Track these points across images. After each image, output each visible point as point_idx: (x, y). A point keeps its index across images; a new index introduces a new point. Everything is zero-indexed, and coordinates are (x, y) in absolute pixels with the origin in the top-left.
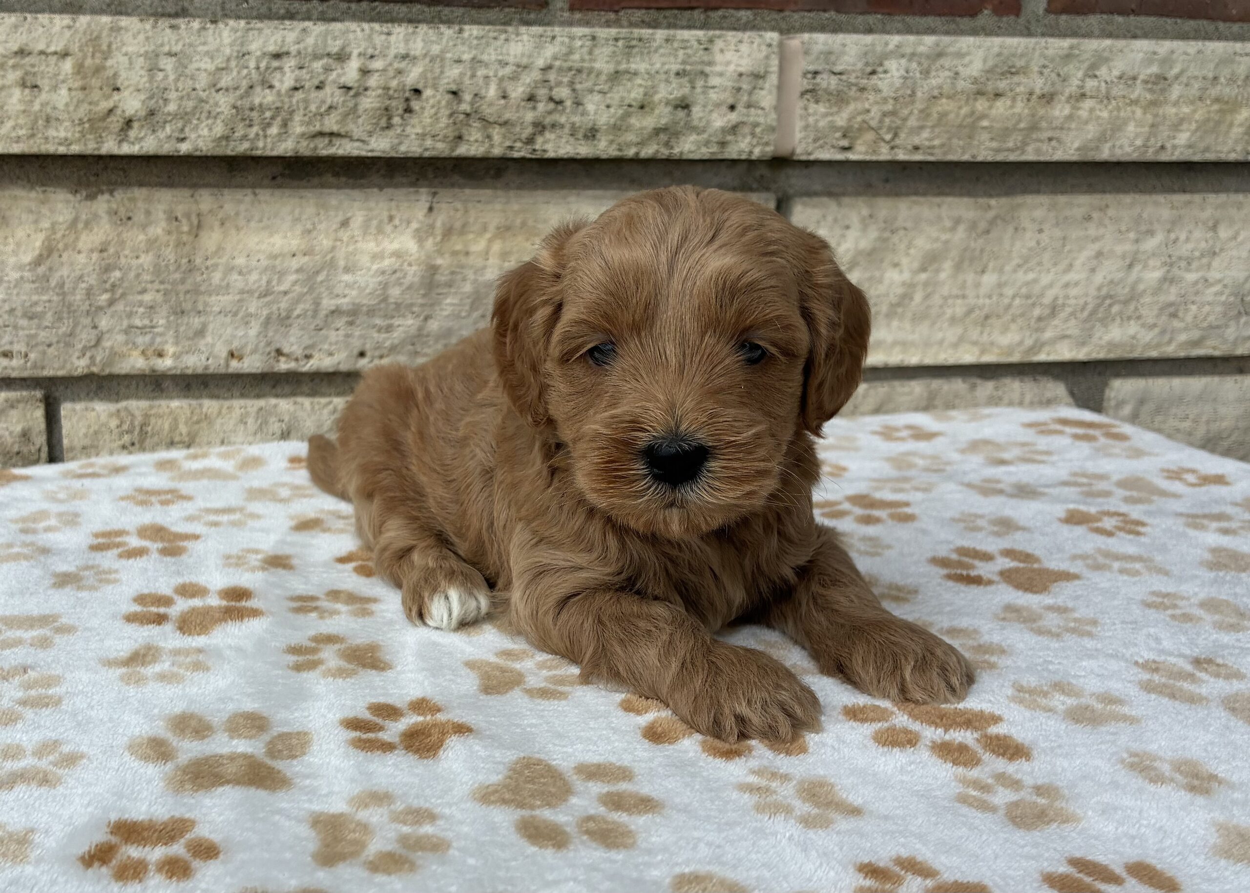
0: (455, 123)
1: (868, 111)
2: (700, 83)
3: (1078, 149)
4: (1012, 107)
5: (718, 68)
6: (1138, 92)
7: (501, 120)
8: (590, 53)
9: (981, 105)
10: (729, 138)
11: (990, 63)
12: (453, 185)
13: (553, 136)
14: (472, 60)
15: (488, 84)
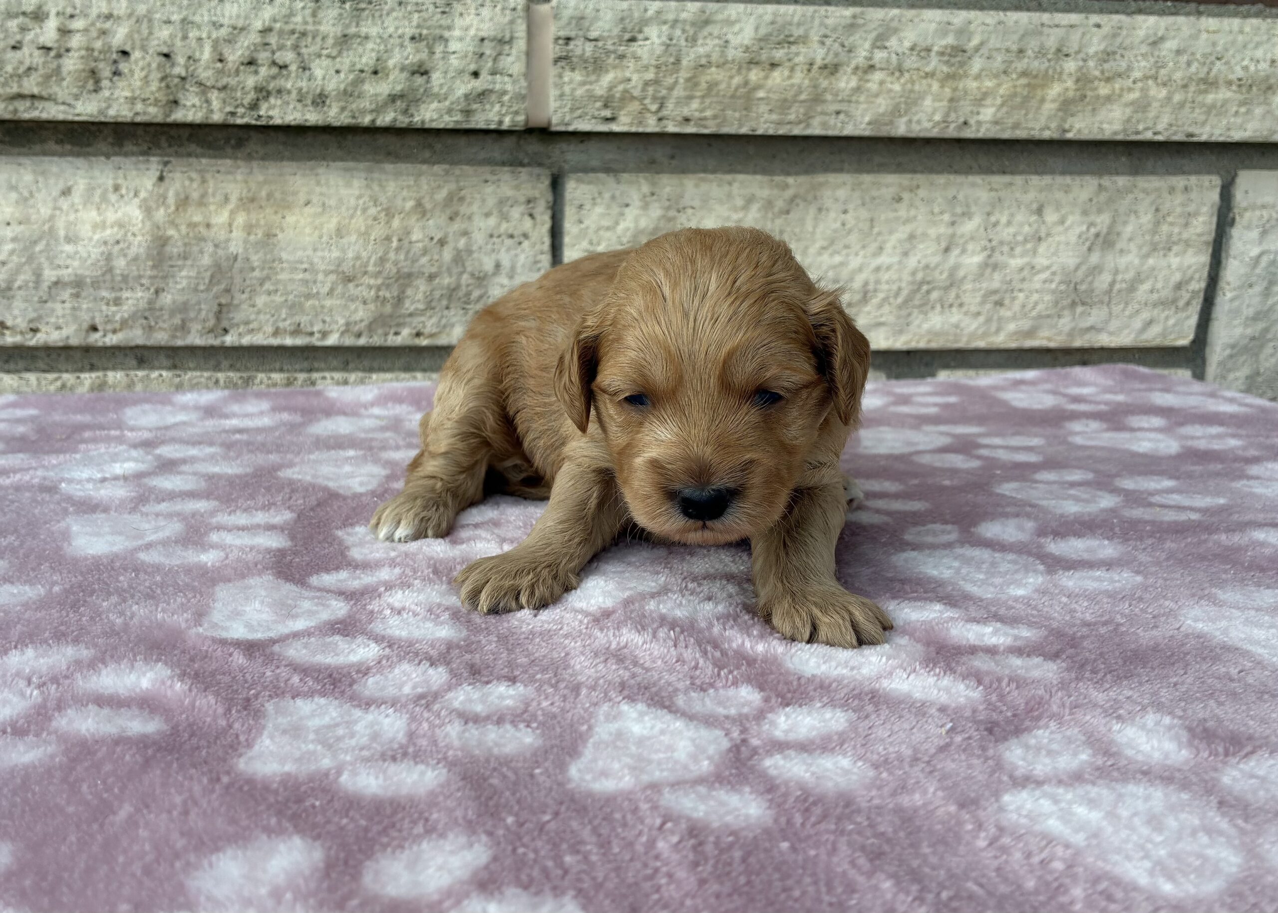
0: (168, 87)
1: (629, 80)
2: (439, 49)
3: (869, 123)
4: (790, 77)
5: (457, 33)
6: (934, 64)
7: (220, 85)
8: (314, 15)
9: (754, 75)
10: (475, 106)
11: (763, 31)
12: (189, 155)
13: (279, 102)
14: (184, 21)
15: (201, 46)
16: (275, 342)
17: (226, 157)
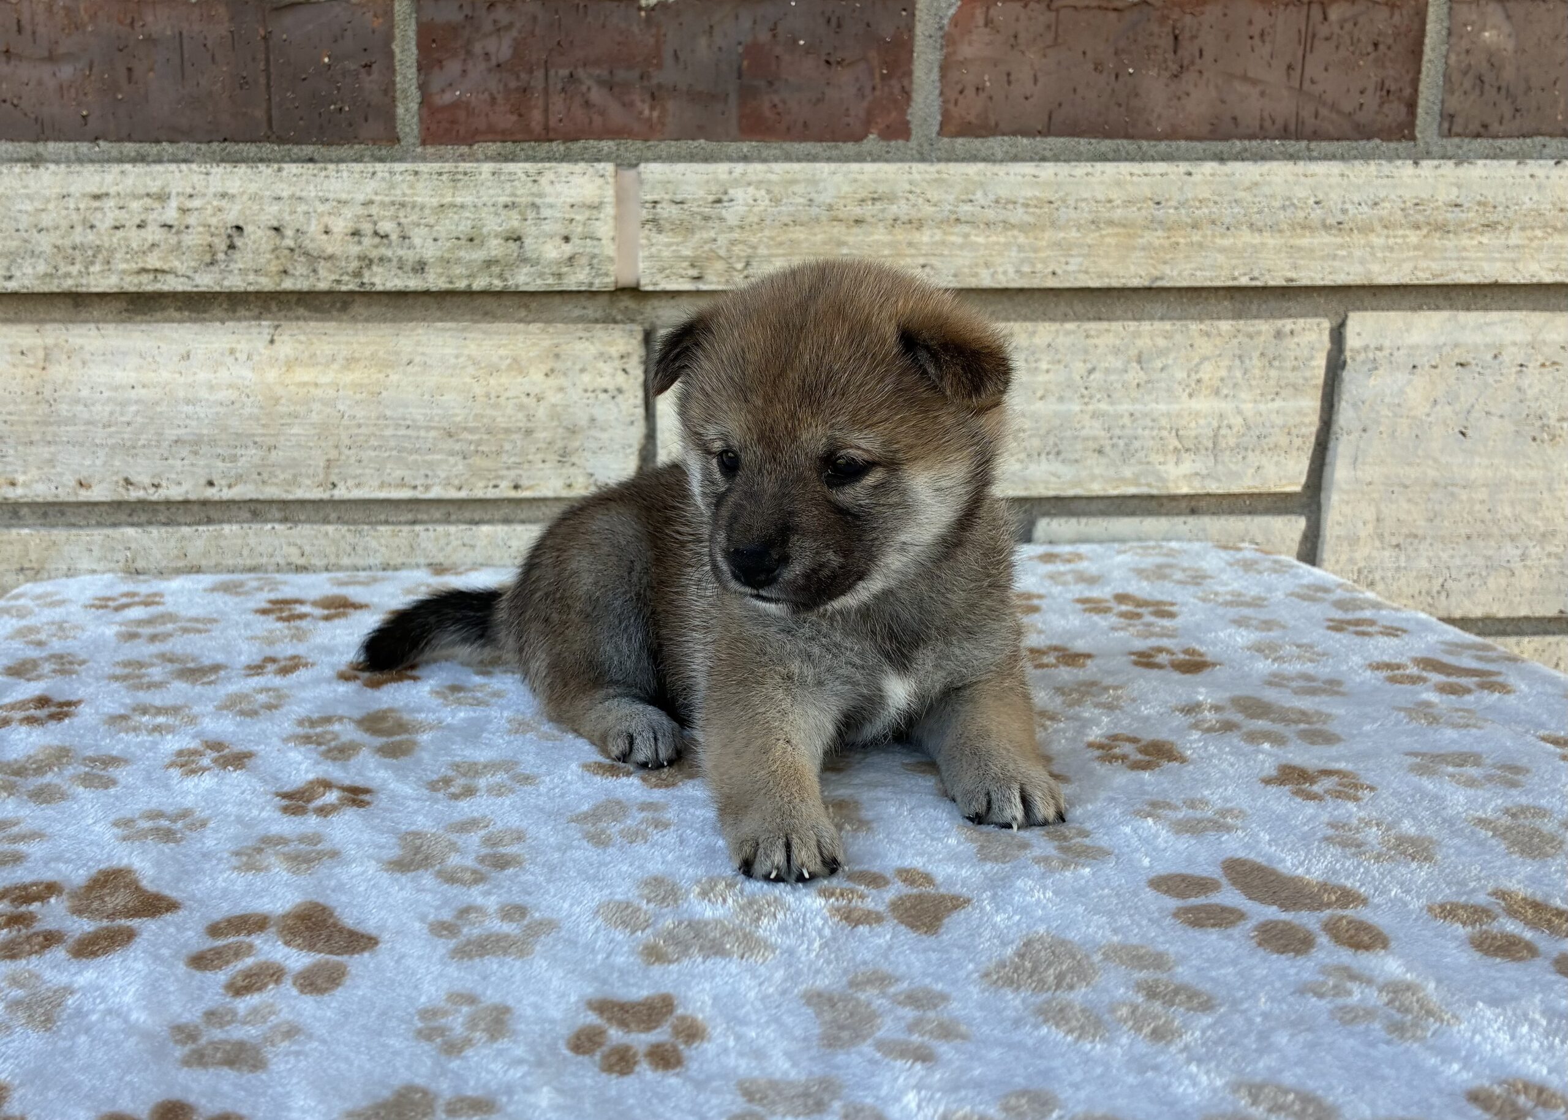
0: (278, 258)
1: (715, 240)
2: (531, 215)
3: (955, 276)
5: (549, 200)
6: (1018, 215)
7: (325, 255)
8: (411, 187)
9: (838, 230)
10: (565, 270)
11: (846, 189)
12: (298, 319)
13: (380, 270)
14: (292, 197)
15: (309, 219)
16: (382, 495)
17: (332, 319)
